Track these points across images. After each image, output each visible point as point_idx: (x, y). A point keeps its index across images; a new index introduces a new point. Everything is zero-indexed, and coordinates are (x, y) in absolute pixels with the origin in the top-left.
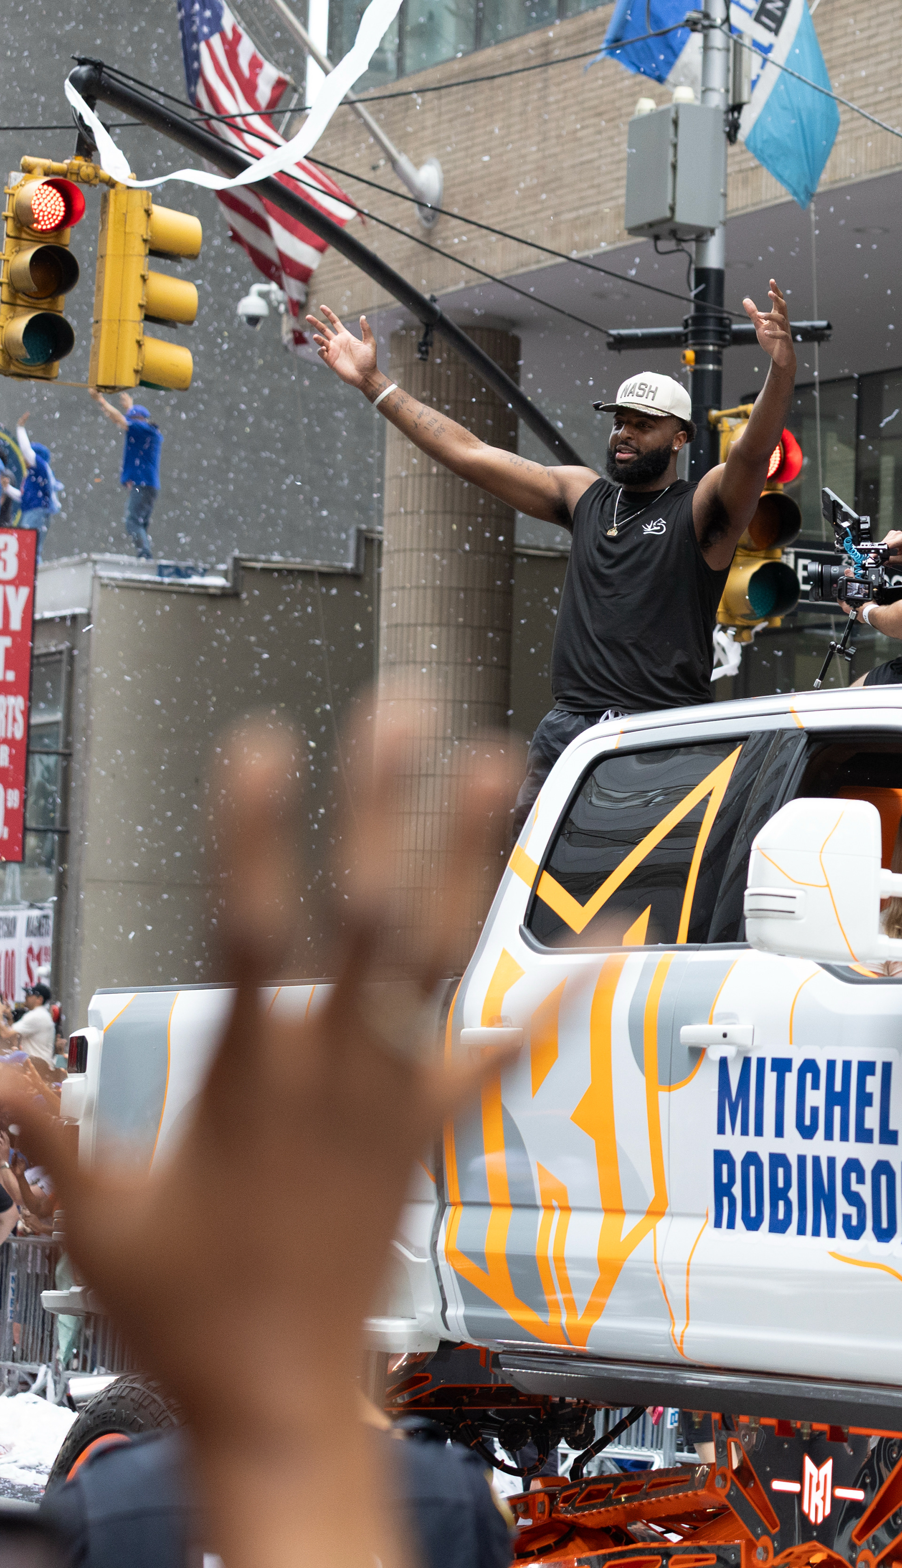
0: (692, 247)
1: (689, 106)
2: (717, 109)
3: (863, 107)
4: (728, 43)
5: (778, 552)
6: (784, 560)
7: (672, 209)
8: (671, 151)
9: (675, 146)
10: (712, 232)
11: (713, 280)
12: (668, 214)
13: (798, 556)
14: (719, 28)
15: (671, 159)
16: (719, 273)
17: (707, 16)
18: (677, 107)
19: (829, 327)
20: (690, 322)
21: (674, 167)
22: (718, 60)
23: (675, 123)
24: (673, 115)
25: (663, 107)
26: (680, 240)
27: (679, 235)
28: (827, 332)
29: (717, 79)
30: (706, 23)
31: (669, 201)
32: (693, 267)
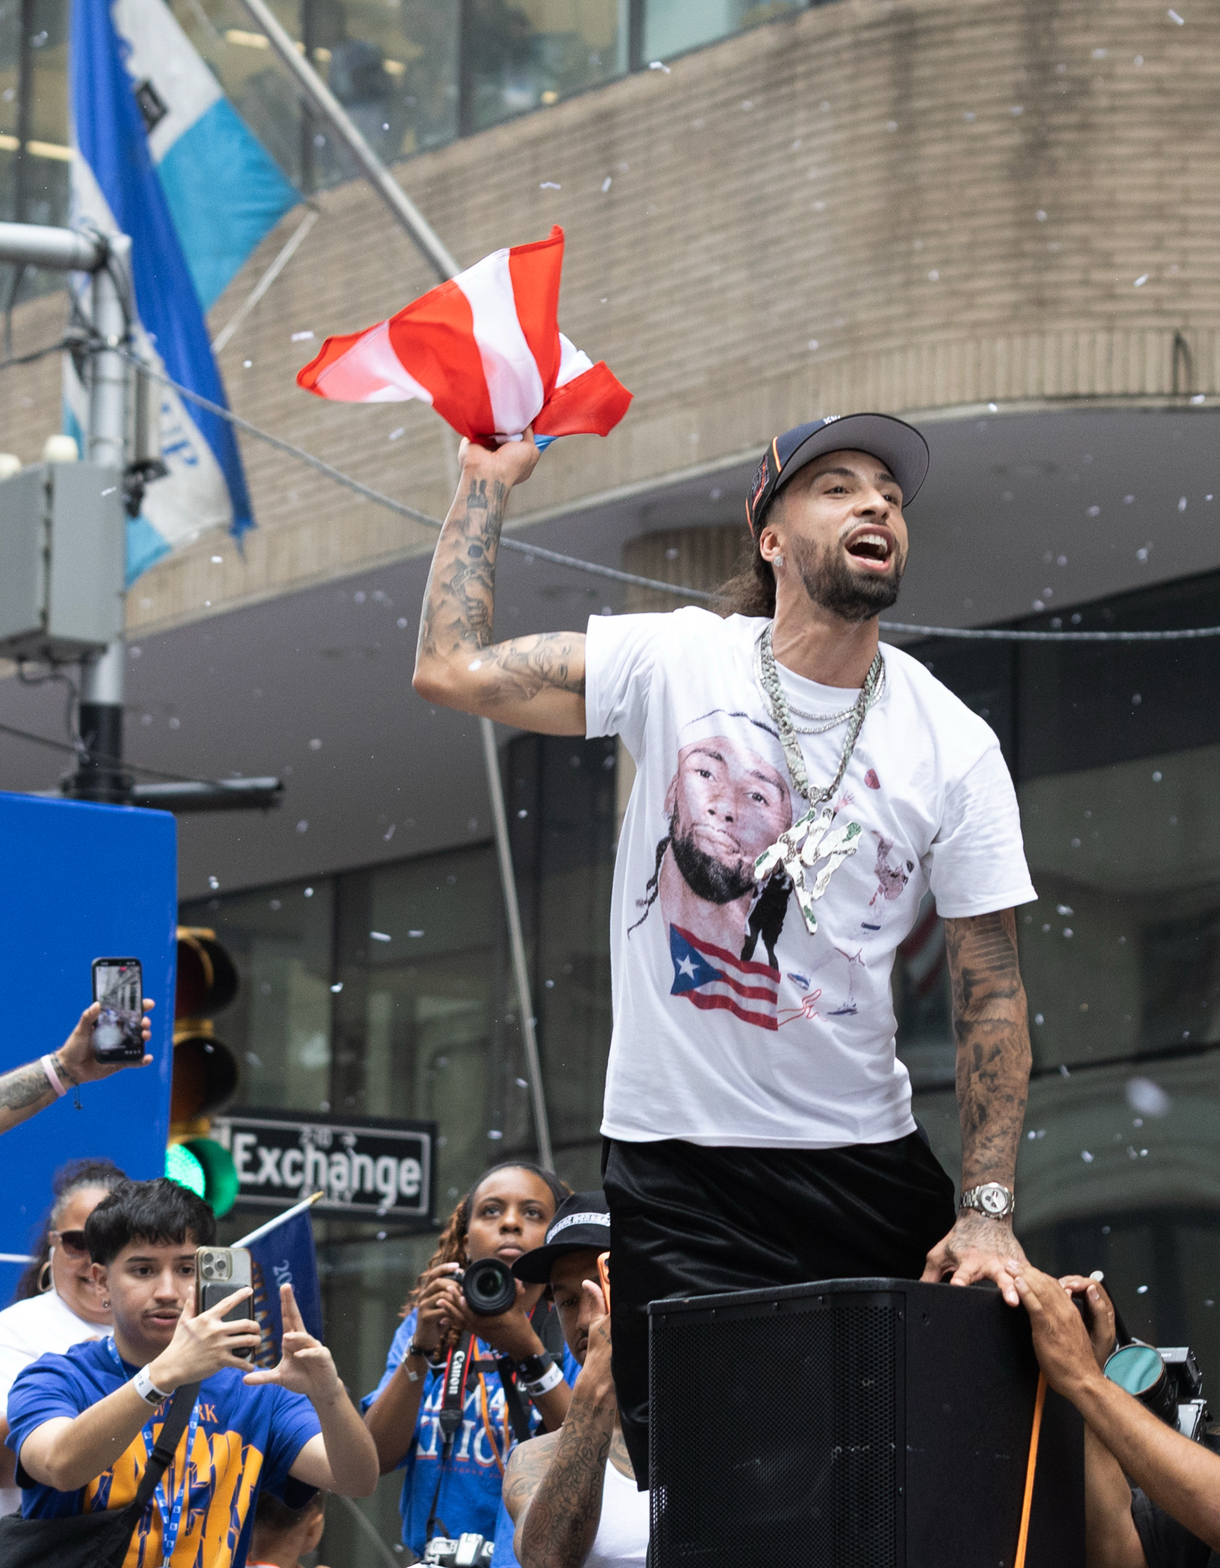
0: (73, 672)
1: (66, 466)
2: (110, 470)
3: (342, 468)
4: (126, 372)
5: (204, 1125)
6: (214, 1135)
7: (45, 616)
8: (41, 531)
9: (48, 524)
10: (103, 649)
11: (105, 720)
12: (36, 623)
13: (236, 1130)
14: (115, 350)
15: (41, 542)
16: (115, 712)
17: (95, 333)
18: (52, 468)
19: (279, 787)
20: (73, 783)
21: (47, 555)
22: (112, 399)
23: (49, 489)
24: (44, 478)
25: (30, 468)
26: (55, 662)
27: (56, 654)
28: (277, 795)
29: (111, 424)
30: (94, 343)
31: (39, 603)
32: (77, 701)
